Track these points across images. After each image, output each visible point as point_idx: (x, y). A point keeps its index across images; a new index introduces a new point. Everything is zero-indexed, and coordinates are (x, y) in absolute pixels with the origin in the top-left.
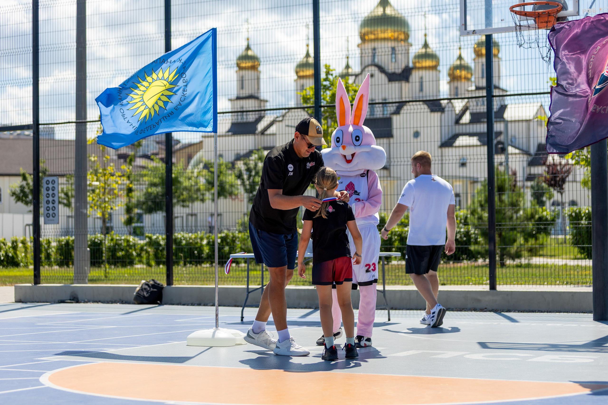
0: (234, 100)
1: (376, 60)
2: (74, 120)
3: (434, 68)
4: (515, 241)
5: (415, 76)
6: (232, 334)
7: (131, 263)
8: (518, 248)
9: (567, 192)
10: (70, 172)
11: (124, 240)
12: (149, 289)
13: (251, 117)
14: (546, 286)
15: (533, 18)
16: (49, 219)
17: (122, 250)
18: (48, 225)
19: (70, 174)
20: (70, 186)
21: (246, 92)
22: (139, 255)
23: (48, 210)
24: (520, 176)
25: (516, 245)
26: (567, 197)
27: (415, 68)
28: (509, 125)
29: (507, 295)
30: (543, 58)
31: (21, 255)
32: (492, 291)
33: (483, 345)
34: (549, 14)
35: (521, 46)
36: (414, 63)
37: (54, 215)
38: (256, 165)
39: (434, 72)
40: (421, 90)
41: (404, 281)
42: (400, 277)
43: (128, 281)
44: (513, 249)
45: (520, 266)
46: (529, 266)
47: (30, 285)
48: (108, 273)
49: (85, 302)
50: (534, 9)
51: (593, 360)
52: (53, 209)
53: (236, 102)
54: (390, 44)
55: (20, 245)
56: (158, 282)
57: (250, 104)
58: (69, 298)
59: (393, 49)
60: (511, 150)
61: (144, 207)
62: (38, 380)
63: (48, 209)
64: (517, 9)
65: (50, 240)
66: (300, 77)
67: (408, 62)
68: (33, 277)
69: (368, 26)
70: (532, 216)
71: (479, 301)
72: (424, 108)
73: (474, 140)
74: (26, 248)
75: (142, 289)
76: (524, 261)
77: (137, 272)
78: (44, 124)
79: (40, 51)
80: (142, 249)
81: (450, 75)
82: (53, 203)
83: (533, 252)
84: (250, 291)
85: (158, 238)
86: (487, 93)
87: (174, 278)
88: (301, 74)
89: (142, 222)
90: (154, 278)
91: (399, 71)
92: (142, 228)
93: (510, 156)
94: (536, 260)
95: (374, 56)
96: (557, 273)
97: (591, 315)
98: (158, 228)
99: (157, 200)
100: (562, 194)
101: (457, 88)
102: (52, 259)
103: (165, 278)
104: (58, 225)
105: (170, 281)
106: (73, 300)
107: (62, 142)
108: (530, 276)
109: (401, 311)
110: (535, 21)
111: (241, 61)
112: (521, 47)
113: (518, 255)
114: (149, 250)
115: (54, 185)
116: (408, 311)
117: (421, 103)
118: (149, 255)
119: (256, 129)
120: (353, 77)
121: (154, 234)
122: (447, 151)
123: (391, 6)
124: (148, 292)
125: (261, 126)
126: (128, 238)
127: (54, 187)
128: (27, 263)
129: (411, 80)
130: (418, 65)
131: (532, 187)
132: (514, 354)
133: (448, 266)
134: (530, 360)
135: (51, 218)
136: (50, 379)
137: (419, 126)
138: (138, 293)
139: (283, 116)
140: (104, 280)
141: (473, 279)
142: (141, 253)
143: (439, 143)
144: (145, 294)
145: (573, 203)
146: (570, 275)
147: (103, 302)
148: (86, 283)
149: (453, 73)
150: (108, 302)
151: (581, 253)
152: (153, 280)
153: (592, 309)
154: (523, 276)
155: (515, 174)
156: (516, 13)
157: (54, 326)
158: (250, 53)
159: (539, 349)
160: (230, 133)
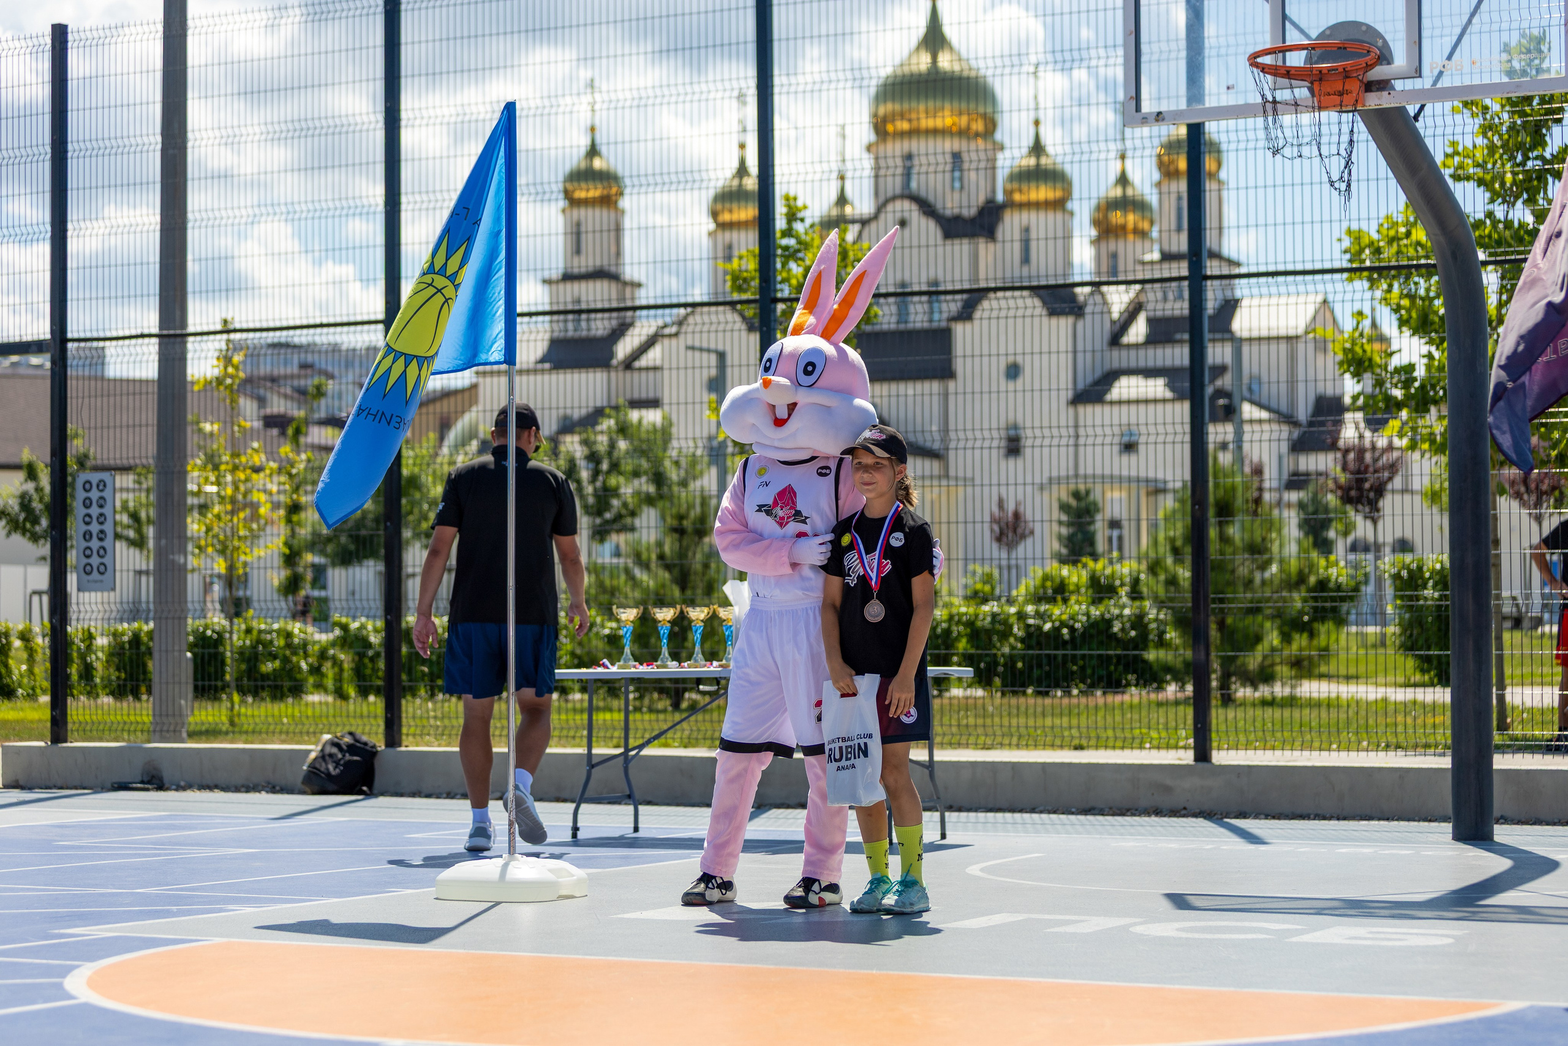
0: (557, 282)
1: (914, 185)
2: (155, 330)
3: (1059, 205)
4: (1258, 639)
5: (1011, 224)
6: (550, 871)
7: (297, 690)
8: (1265, 657)
9: (1388, 519)
10: (144, 461)
11: (278, 631)
12: (340, 756)
13: (600, 326)
14: (1334, 754)
15: (1307, 84)
16: (90, 577)
17: (274, 657)
18: (87, 594)
19: (144, 466)
20: (143, 495)
21: (587, 262)
22: (316, 670)
23: (88, 557)
24: (1271, 478)
25: (1260, 650)
26: (1388, 530)
27: (1009, 204)
28: (1245, 349)
29: (1239, 775)
30: (1332, 183)
31: (18, 667)
32: (1201, 765)
33: (1179, 901)
34: (1346, 75)
35: (1276, 152)
36: (1008, 193)
37: (102, 568)
38: (612, 445)
39: (1059, 215)
40: (1026, 259)
41: (982, 740)
42: (971, 730)
43: (288, 735)
44: (1253, 660)
45: (1269, 703)
46: (1291, 702)
47: (42, 744)
48: (239, 715)
49: (179, 788)
50: (1309, 59)
51: (1451, 941)
52: (102, 552)
53: (561, 286)
54: (949, 145)
55: (17, 643)
56: (365, 738)
57: (596, 293)
58: (139, 779)
59: (957, 157)
60: (1248, 410)
61: (330, 549)
62: (60, 986)
63: (88, 552)
64: (1267, 60)
65: (93, 630)
66: (722, 226)
67: (994, 191)
68: (49, 724)
69: (893, 100)
70: (1301, 579)
71: (1168, 789)
72: (1033, 305)
73: (1157, 387)
74: (31, 652)
75: (323, 756)
76: (1279, 690)
77: (310, 713)
78: (79, 340)
79: (69, 154)
80: (323, 655)
81: (1096, 223)
82: (101, 539)
83: (1303, 668)
84: (594, 761)
85: (363, 627)
86: (1190, 268)
87: (404, 730)
88: (726, 217)
89: (324, 587)
90: (353, 729)
91: (970, 212)
92: (325, 601)
93: (1247, 428)
94: (1310, 689)
95: (907, 174)
96: (1362, 722)
97: (1448, 827)
98: (365, 603)
99: (363, 532)
100: (1375, 522)
101: (1114, 256)
102: (98, 680)
103: (381, 729)
104: (112, 594)
105: (393, 737)
106: (149, 783)
107: (125, 384)
108: (1296, 728)
109: (972, 815)
110: (1311, 90)
111: (576, 184)
112: (1278, 157)
113: (1265, 676)
114: (342, 656)
115: (103, 494)
116: (990, 815)
117: (1026, 293)
118: (341, 670)
119: (611, 355)
120: (856, 227)
121: (354, 618)
122: (1090, 413)
123: (951, 48)
124: (337, 763)
125: (623, 348)
126: (289, 627)
127: (102, 498)
128: (33, 689)
129: (999, 235)
130: (1017, 197)
131: (1301, 506)
132: (1255, 924)
133: (1091, 701)
134: (1294, 939)
135: (95, 575)
136: (92, 984)
137: (1019, 350)
138: (312, 766)
139: (680, 323)
140: (227, 733)
141: (1154, 735)
142: (320, 666)
143: (1070, 394)
144: (331, 767)
145: (1403, 546)
146: (1396, 725)
147: (225, 789)
148: (183, 742)
149: (1106, 217)
150: (237, 789)
151: (1423, 671)
152: (351, 734)
153: (1449, 810)
154: (1278, 727)
155: (1258, 471)
156: (1263, 71)
157: (101, 849)
158: (597, 164)
159: (1319, 912)
160: (547, 366)
